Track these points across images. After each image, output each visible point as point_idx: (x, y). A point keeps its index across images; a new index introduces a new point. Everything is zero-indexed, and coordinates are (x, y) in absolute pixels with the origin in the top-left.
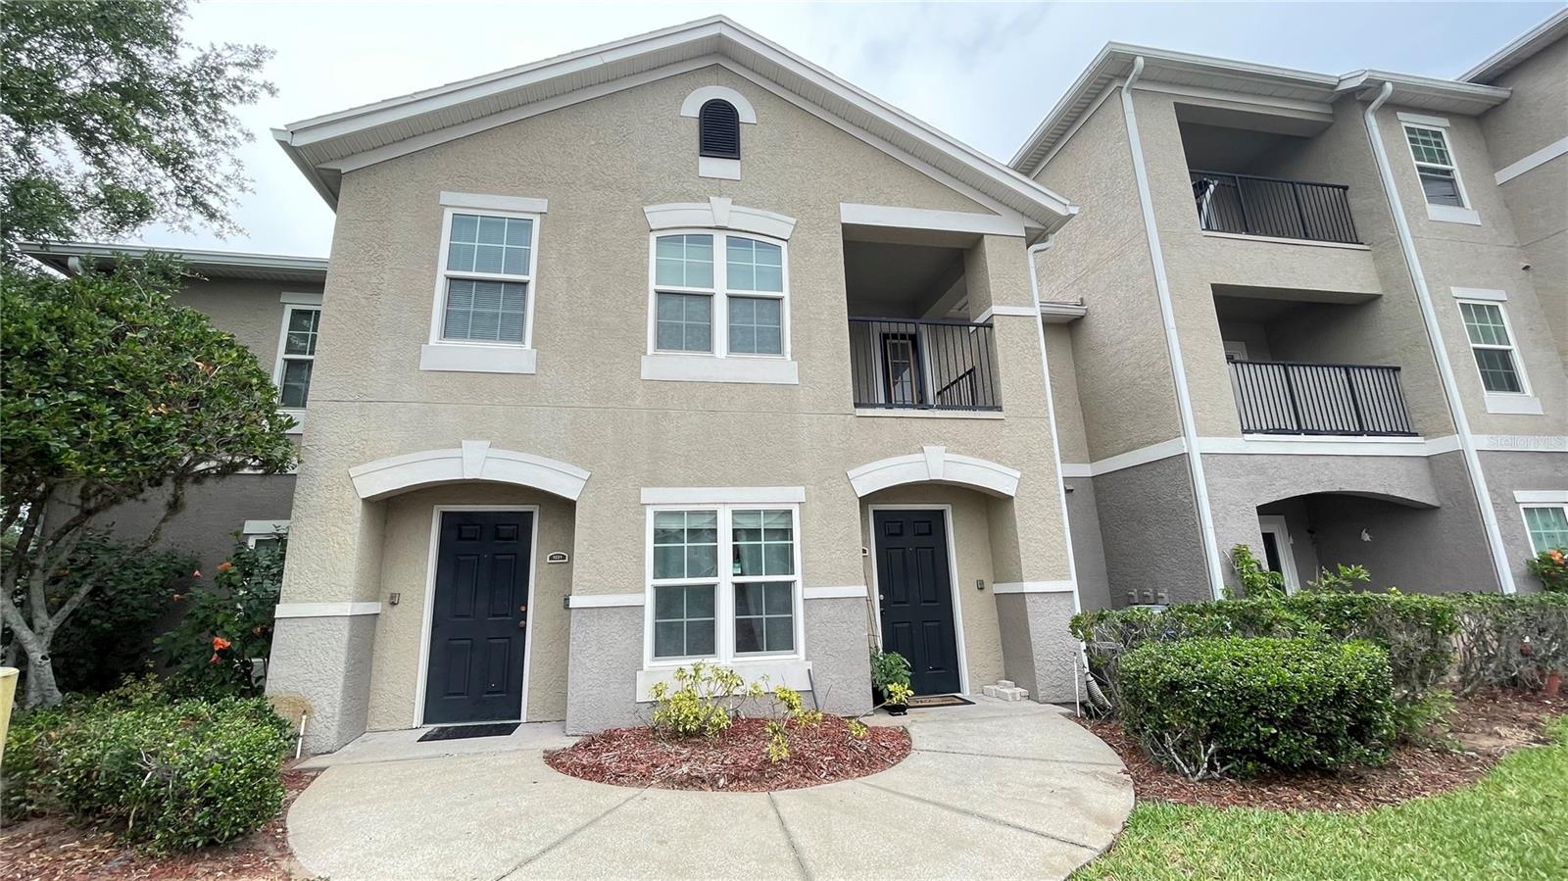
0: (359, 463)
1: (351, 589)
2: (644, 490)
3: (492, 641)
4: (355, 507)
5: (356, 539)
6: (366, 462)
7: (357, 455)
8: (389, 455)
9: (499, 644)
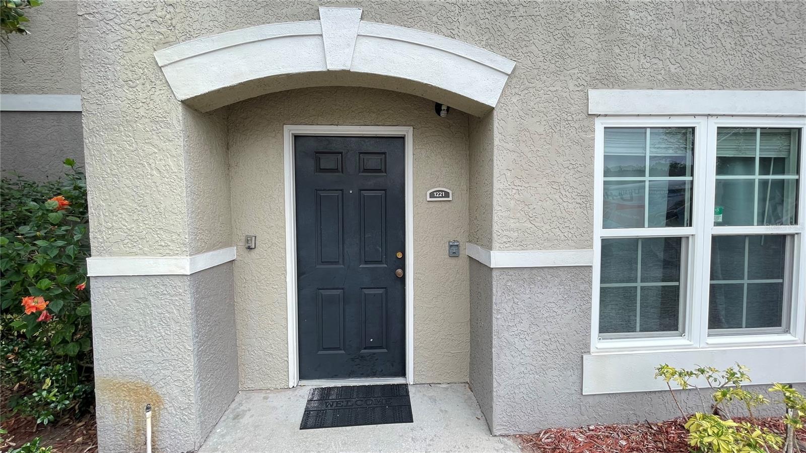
0: (167, 44)
1: (186, 237)
2: (592, 93)
3: (367, 291)
4: (173, 114)
5: (182, 164)
6: (177, 41)
7: (163, 30)
8: (210, 31)
9: (375, 295)
